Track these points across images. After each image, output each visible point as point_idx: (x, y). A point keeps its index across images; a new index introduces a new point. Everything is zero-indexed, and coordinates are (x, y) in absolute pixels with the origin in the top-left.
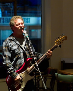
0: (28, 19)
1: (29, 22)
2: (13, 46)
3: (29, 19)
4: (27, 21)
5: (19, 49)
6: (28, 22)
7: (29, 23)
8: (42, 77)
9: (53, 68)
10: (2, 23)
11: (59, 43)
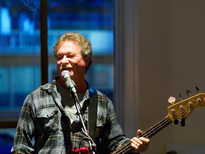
2: (43, 107)
5: (56, 119)
11: (179, 114)
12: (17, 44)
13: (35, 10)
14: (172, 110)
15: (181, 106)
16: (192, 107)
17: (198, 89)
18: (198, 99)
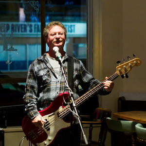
0: (71, 26)
1: (74, 31)
3: (74, 25)
4: (70, 29)
5: (49, 76)
6: (71, 32)
7: (73, 33)
8: (82, 123)
9: (105, 109)
10: (28, 32)
11: (123, 71)
12: (31, 31)
13: (38, 9)
14: (119, 69)
15: (125, 66)
16: (131, 67)
17: (134, 56)
18: (135, 62)
